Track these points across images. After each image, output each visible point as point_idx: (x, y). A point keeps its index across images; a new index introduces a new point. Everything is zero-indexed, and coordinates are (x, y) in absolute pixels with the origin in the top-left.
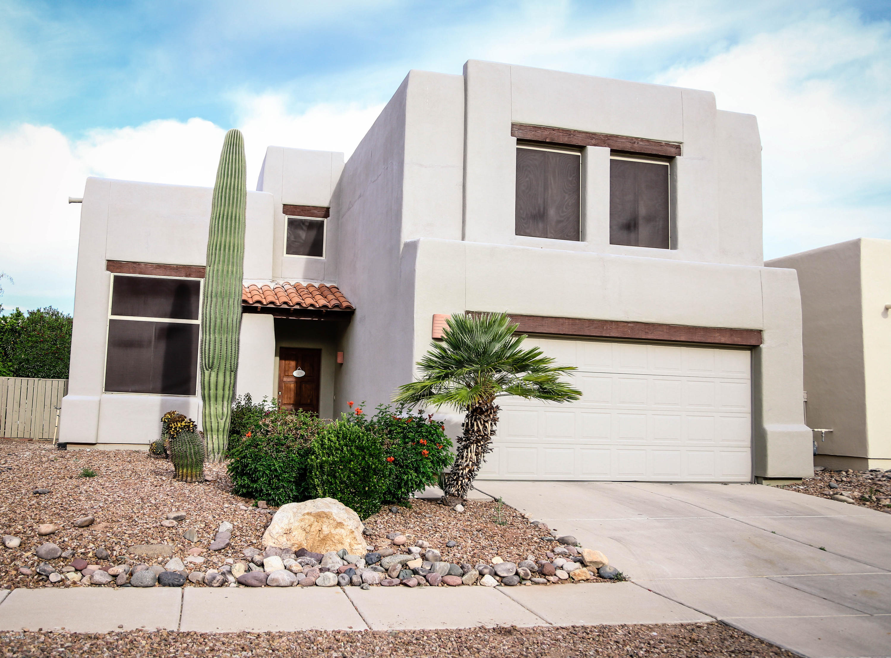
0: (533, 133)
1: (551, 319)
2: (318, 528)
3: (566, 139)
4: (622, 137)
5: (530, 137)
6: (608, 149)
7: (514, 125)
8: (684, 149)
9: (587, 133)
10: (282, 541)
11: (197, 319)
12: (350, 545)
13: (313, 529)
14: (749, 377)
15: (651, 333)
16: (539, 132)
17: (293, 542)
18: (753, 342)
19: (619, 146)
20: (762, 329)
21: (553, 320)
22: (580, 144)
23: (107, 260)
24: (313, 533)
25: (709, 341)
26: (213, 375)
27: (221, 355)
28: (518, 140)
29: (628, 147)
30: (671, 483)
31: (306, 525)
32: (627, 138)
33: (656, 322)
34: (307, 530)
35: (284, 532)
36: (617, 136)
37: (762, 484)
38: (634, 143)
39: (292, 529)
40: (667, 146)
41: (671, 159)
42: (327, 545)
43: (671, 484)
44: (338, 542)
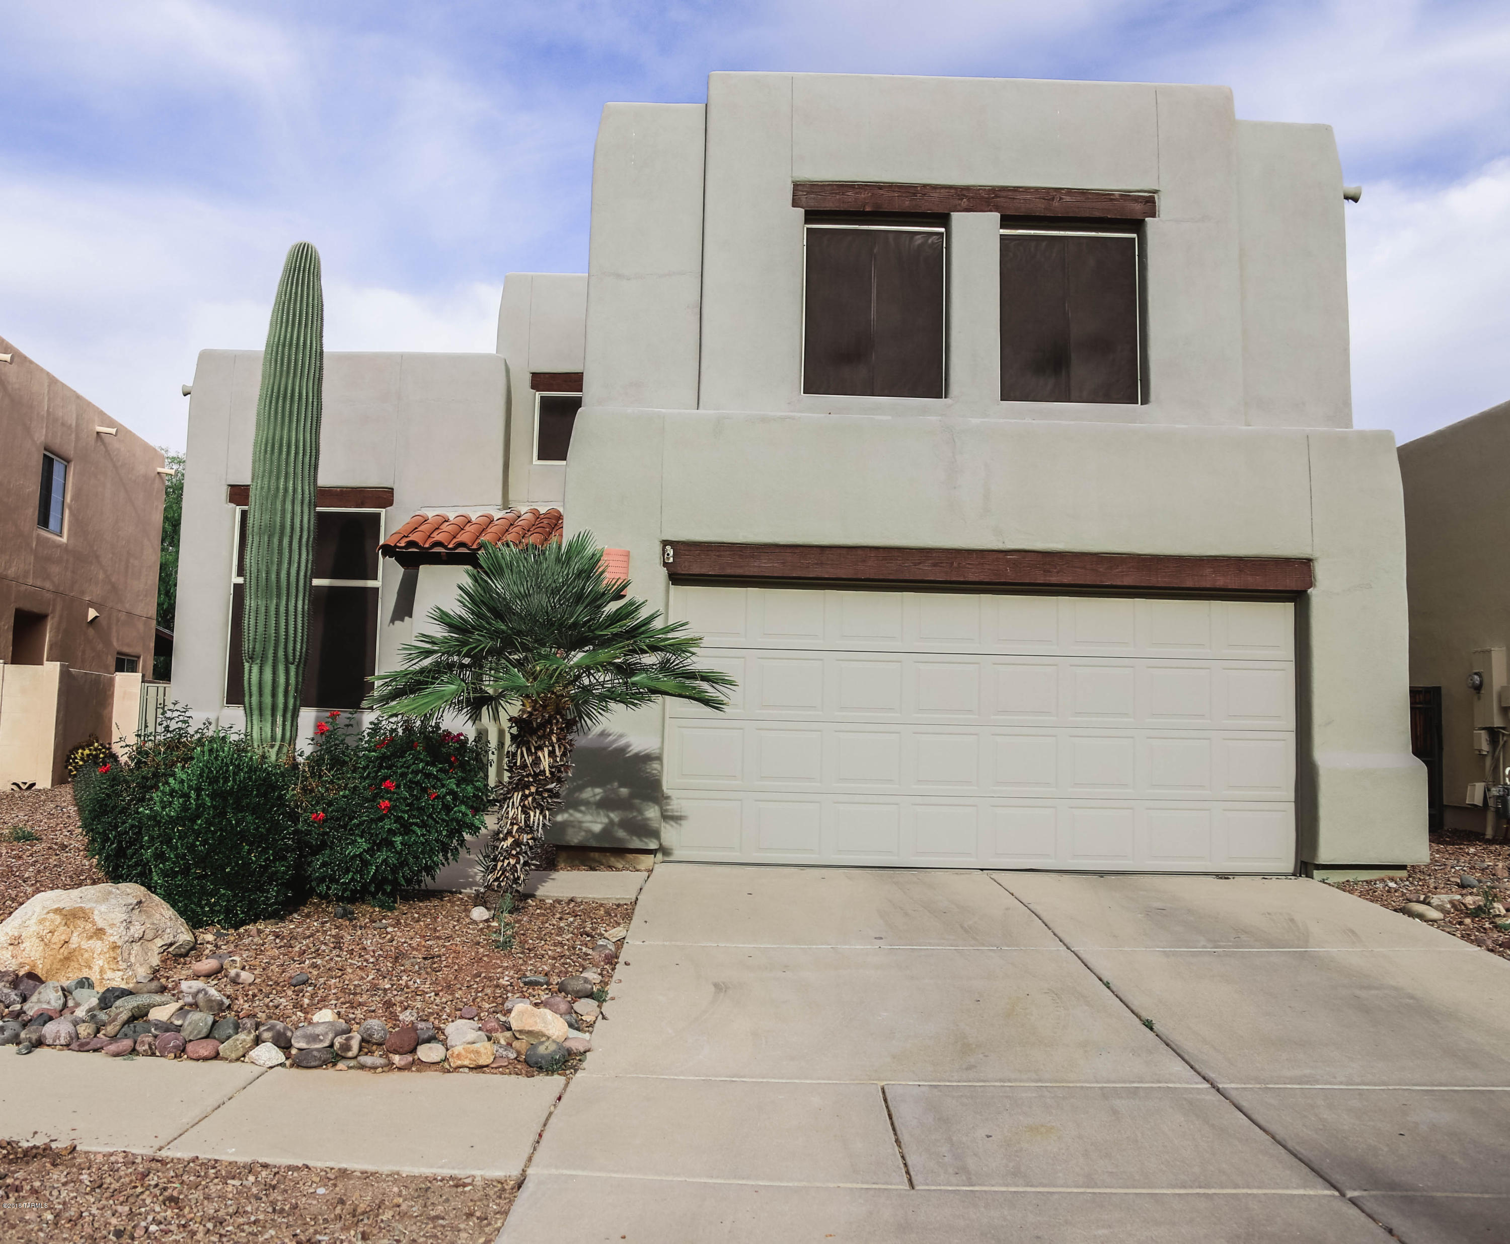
0: (838, 197)
1: (839, 551)
2: (63, 937)
3: (907, 203)
4: (1027, 190)
5: (831, 205)
6: (996, 216)
7: (798, 185)
8: (1163, 204)
9: (950, 187)
10: (5, 959)
11: (376, 578)
12: (102, 971)
13: (55, 939)
14: (1293, 658)
15: (1058, 572)
16: (849, 194)
17: (21, 960)
18: (1291, 584)
19: (1019, 207)
20: (1311, 557)
21: (844, 551)
22: (937, 210)
23: (229, 485)
24: (54, 947)
25: (1189, 583)
26: (255, 669)
27: (265, 634)
28: (807, 213)
29: (1039, 207)
30: (1101, 874)
31: (45, 932)
32: (1037, 190)
33: (1067, 550)
34: (45, 940)
35: (9, 942)
36: (1016, 189)
37: (1312, 878)
38: (1053, 199)
39: (22, 938)
40: (1125, 200)
41: (1138, 225)
42: (69, 970)
43: (1102, 877)
44: (85, 964)
